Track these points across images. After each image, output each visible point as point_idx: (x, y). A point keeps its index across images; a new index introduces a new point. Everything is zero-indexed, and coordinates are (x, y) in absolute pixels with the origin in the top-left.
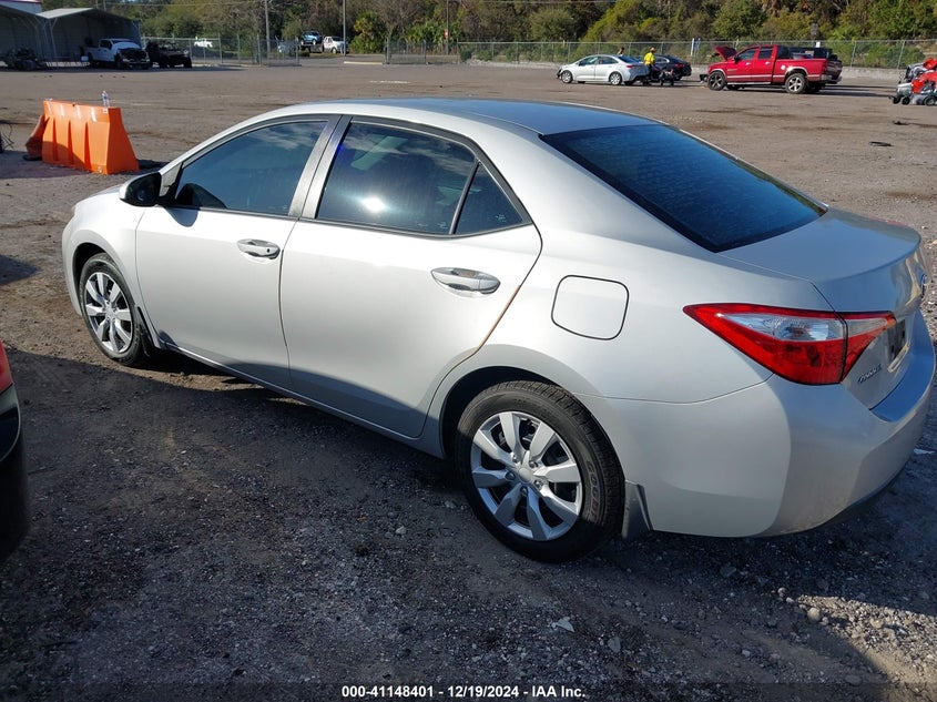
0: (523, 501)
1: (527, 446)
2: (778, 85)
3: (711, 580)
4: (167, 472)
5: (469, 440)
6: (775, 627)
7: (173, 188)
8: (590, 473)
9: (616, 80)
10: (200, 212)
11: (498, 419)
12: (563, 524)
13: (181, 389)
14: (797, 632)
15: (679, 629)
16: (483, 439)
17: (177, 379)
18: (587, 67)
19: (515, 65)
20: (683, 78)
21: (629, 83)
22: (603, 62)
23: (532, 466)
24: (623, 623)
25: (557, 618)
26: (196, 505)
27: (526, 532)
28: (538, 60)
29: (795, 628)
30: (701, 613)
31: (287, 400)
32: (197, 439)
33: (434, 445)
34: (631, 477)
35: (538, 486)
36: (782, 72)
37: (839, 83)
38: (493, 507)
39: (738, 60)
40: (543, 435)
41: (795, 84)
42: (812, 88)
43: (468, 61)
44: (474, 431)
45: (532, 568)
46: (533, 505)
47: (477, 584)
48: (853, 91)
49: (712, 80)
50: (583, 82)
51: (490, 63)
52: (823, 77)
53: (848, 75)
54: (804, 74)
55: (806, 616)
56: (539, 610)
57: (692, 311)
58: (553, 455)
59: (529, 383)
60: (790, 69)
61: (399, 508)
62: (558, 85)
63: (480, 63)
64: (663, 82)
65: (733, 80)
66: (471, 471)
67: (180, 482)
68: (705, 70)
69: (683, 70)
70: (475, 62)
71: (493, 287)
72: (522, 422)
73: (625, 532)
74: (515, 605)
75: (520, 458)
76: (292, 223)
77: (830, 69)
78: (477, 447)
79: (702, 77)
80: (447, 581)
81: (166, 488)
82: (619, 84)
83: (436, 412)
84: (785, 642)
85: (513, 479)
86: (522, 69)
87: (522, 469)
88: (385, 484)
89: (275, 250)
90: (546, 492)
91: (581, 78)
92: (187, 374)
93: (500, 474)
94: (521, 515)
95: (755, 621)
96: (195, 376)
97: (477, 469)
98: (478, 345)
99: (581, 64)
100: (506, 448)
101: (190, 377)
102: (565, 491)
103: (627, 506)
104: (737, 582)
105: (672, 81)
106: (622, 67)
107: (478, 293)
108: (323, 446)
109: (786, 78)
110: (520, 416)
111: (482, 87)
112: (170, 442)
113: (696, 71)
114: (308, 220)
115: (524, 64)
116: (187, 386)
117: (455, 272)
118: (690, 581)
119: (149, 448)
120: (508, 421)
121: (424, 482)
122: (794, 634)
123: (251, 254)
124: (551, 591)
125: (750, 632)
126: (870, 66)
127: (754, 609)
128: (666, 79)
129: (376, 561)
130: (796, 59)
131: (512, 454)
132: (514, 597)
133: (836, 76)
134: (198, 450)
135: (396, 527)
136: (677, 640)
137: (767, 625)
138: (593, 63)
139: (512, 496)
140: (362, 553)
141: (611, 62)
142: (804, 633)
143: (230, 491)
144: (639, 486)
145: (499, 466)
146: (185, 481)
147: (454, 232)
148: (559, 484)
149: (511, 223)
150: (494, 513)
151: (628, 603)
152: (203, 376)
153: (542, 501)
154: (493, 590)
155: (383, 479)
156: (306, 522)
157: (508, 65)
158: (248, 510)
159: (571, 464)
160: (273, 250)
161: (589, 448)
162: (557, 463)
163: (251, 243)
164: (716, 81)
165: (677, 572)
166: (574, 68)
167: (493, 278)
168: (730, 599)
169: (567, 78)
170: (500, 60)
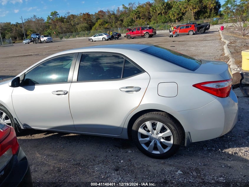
0: (155, 144)
1: (155, 129)
2: (143, 36)
3: (203, 152)
4: (43, 164)
5: (137, 132)
6: (224, 158)
7: (23, 80)
8: (175, 132)
9: (104, 40)
10: (35, 86)
11: (145, 124)
12: (168, 147)
13: (32, 140)
14: (229, 158)
15: (204, 165)
16: (141, 130)
17: (29, 137)
18: (96, 37)
19: (75, 39)
20: (120, 37)
21: (107, 40)
22: (100, 35)
23: (157, 134)
24: (193, 168)
25: (177, 171)
26: (59, 171)
27: (158, 153)
28: (81, 37)
29: (228, 157)
30: (207, 160)
31: (66, 135)
32: (46, 152)
33: (125, 136)
34: (186, 130)
35: (160, 139)
36: (143, 33)
37: (156, 34)
38: (147, 148)
39: (133, 31)
40: (159, 125)
41: (147, 36)
42: (151, 36)
43: (62, 39)
44: (138, 129)
45: (162, 161)
46: (159, 144)
47: (151, 169)
48: (159, 36)
49: (127, 37)
50: (96, 41)
51: (68, 39)
52: (153, 33)
53: (158, 32)
54: (148, 33)
55: (229, 154)
56: (171, 170)
57: (195, 86)
58: (163, 130)
59: (153, 113)
60: (145, 32)
61: (117, 156)
62: (89, 42)
63: (66, 39)
64: (115, 39)
65: (133, 36)
66: (138, 140)
67: (49, 166)
68: (125, 35)
69: (119, 35)
70: (64, 39)
71: (139, 89)
72: (152, 123)
73: (186, 145)
74: (165, 171)
75: (153, 133)
76: (70, 84)
77: (154, 31)
78: (140, 133)
79: (125, 36)
80: (144, 171)
81: (46, 168)
82: (105, 40)
83: (126, 126)
84: (228, 161)
85: (152, 139)
86: (77, 39)
87: (154, 136)
88: (109, 151)
89: (66, 92)
90: (162, 140)
91: (95, 40)
92: (31, 135)
93: (148, 139)
94: (156, 148)
95: (219, 159)
96: (34, 135)
97: (140, 139)
98: (138, 105)
99: (94, 37)
100: (148, 131)
101: (33, 135)
102: (168, 138)
103: (186, 138)
104: (210, 151)
105: (118, 38)
106: (105, 36)
107: (135, 92)
108: (85, 145)
109: (145, 34)
110: (151, 122)
111: (70, 45)
112: (38, 155)
113: (123, 35)
114: (75, 82)
115: (78, 38)
116: (33, 138)
117: (127, 88)
118: (199, 153)
119: (33, 159)
120: (148, 124)
121: (119, 148)
122: (229, 159)
123: (57, 95)
124: (170, 165)
125: (220, 161)
126: (160, 30)
127: (217, 156)
128: (116, 38)
129: (122, 171)
130: (145, 30)
131: (150, 132)
132: (163, 169)
133: (155, 33)
134: (48, 155)
135: (120, 161)
136: (207, 168)
137: (222, 159)
138: (97, 36)
139: (152, 144)
140: (117, 170)
141: (102, 35)
142: (231, 158)
143: (67, 164)
144: (189, 132)
145: (147, 136)
146: (50, 165)
147: (123, 78)
148: (166, 137)
149: (139, 73)
150: (147, 150)
151: (190, 163)
152: (37, 135)
153: (161, 143)
154: (157, 169)
155: (108, 150)
156: (95, 167)
157: (73, 39)
158: (76, 168)
159: (169, 131)
160: (65, 92)
161: (173, 126)
162: (164, 132)
163: (57, 92)
164: (129, 37)
165: (195, 152)
166: (93, 38)
167: (139, 87)
168: (210, 155)
169: (91, 40)
170: (71, 38)
